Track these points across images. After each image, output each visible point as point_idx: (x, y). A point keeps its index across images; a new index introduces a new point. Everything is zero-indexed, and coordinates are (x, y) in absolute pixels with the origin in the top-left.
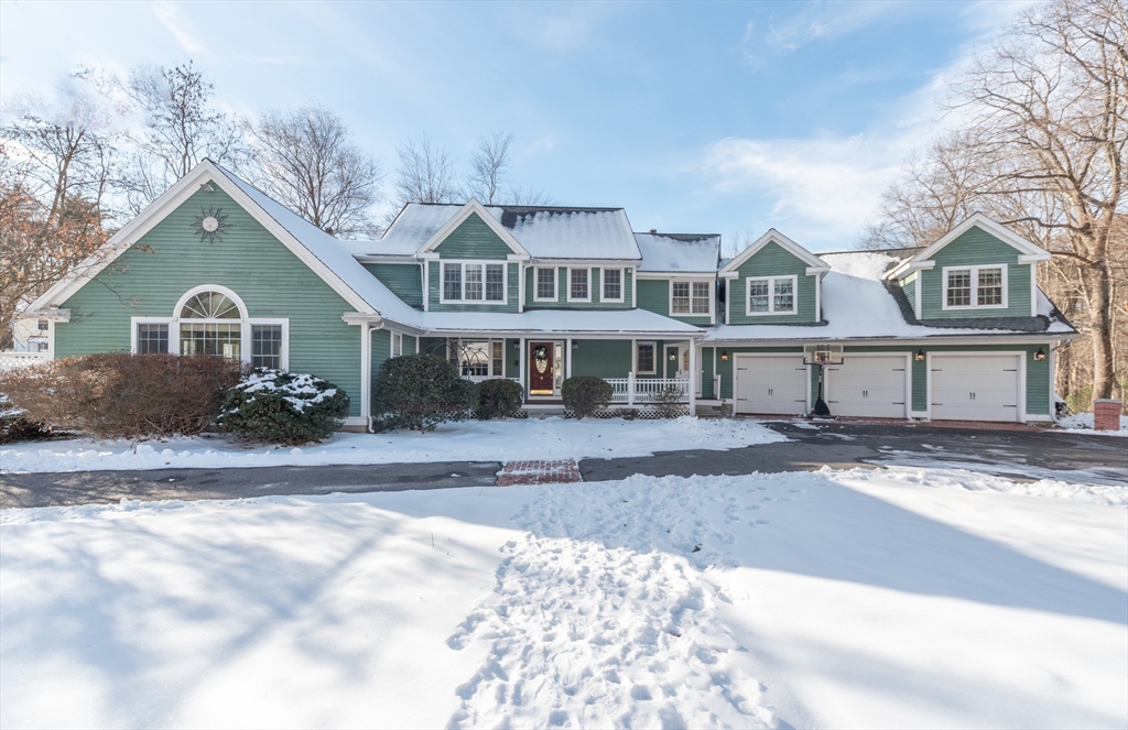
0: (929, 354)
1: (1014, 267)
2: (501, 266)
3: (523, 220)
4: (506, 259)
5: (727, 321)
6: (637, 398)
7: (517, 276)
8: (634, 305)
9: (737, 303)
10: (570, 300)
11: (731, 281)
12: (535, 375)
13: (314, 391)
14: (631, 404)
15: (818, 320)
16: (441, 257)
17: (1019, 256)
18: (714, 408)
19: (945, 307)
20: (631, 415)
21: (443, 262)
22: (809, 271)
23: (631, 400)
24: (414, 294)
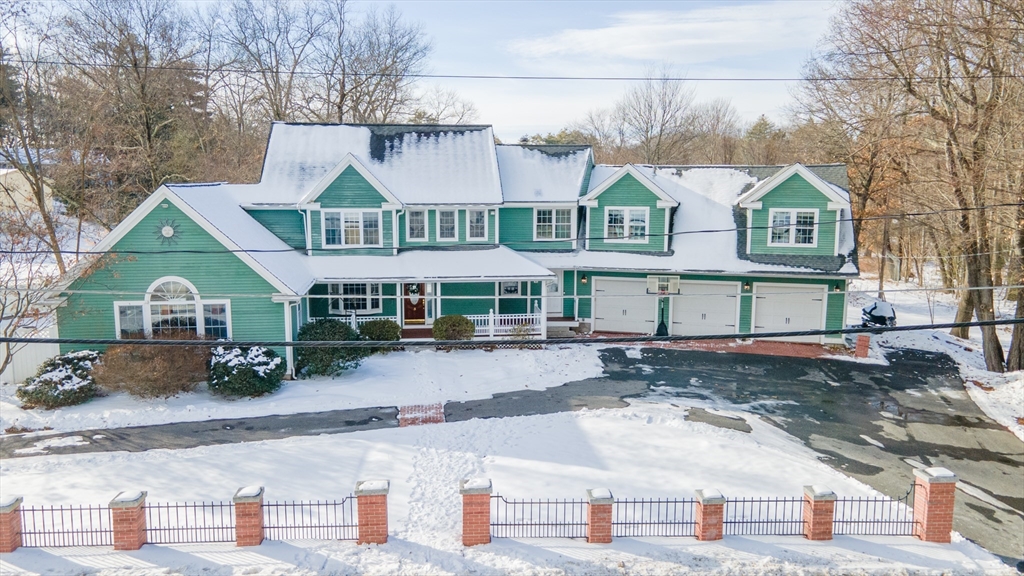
0: (755, 284)
1: (824, 212)
2: (377, 214)
3: (392, 147)
4: (380, 207)
5: (587, 248)
6: (496, 331)
7: (391, 222)
8: (497, 242)
9: (596, 230)
10: (439, 239)
11: (591, 209)
12: (409, 307)
13: (265, 359)
14: (491, 336)
15: (666, 250)
16: (322, 207)
17: (829, 203)
18: (571, 329)
19: (769, 244)
20: (490, 346)
21: (323, 211)
22: (659, 205)
23: (492, 333)
24: (298, 237)
